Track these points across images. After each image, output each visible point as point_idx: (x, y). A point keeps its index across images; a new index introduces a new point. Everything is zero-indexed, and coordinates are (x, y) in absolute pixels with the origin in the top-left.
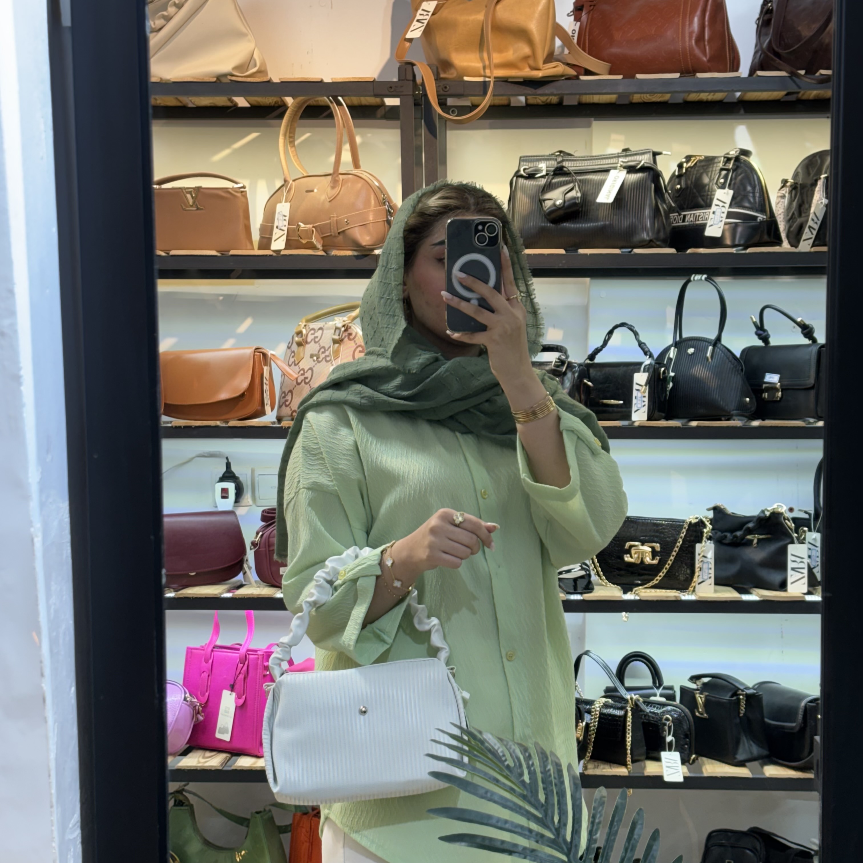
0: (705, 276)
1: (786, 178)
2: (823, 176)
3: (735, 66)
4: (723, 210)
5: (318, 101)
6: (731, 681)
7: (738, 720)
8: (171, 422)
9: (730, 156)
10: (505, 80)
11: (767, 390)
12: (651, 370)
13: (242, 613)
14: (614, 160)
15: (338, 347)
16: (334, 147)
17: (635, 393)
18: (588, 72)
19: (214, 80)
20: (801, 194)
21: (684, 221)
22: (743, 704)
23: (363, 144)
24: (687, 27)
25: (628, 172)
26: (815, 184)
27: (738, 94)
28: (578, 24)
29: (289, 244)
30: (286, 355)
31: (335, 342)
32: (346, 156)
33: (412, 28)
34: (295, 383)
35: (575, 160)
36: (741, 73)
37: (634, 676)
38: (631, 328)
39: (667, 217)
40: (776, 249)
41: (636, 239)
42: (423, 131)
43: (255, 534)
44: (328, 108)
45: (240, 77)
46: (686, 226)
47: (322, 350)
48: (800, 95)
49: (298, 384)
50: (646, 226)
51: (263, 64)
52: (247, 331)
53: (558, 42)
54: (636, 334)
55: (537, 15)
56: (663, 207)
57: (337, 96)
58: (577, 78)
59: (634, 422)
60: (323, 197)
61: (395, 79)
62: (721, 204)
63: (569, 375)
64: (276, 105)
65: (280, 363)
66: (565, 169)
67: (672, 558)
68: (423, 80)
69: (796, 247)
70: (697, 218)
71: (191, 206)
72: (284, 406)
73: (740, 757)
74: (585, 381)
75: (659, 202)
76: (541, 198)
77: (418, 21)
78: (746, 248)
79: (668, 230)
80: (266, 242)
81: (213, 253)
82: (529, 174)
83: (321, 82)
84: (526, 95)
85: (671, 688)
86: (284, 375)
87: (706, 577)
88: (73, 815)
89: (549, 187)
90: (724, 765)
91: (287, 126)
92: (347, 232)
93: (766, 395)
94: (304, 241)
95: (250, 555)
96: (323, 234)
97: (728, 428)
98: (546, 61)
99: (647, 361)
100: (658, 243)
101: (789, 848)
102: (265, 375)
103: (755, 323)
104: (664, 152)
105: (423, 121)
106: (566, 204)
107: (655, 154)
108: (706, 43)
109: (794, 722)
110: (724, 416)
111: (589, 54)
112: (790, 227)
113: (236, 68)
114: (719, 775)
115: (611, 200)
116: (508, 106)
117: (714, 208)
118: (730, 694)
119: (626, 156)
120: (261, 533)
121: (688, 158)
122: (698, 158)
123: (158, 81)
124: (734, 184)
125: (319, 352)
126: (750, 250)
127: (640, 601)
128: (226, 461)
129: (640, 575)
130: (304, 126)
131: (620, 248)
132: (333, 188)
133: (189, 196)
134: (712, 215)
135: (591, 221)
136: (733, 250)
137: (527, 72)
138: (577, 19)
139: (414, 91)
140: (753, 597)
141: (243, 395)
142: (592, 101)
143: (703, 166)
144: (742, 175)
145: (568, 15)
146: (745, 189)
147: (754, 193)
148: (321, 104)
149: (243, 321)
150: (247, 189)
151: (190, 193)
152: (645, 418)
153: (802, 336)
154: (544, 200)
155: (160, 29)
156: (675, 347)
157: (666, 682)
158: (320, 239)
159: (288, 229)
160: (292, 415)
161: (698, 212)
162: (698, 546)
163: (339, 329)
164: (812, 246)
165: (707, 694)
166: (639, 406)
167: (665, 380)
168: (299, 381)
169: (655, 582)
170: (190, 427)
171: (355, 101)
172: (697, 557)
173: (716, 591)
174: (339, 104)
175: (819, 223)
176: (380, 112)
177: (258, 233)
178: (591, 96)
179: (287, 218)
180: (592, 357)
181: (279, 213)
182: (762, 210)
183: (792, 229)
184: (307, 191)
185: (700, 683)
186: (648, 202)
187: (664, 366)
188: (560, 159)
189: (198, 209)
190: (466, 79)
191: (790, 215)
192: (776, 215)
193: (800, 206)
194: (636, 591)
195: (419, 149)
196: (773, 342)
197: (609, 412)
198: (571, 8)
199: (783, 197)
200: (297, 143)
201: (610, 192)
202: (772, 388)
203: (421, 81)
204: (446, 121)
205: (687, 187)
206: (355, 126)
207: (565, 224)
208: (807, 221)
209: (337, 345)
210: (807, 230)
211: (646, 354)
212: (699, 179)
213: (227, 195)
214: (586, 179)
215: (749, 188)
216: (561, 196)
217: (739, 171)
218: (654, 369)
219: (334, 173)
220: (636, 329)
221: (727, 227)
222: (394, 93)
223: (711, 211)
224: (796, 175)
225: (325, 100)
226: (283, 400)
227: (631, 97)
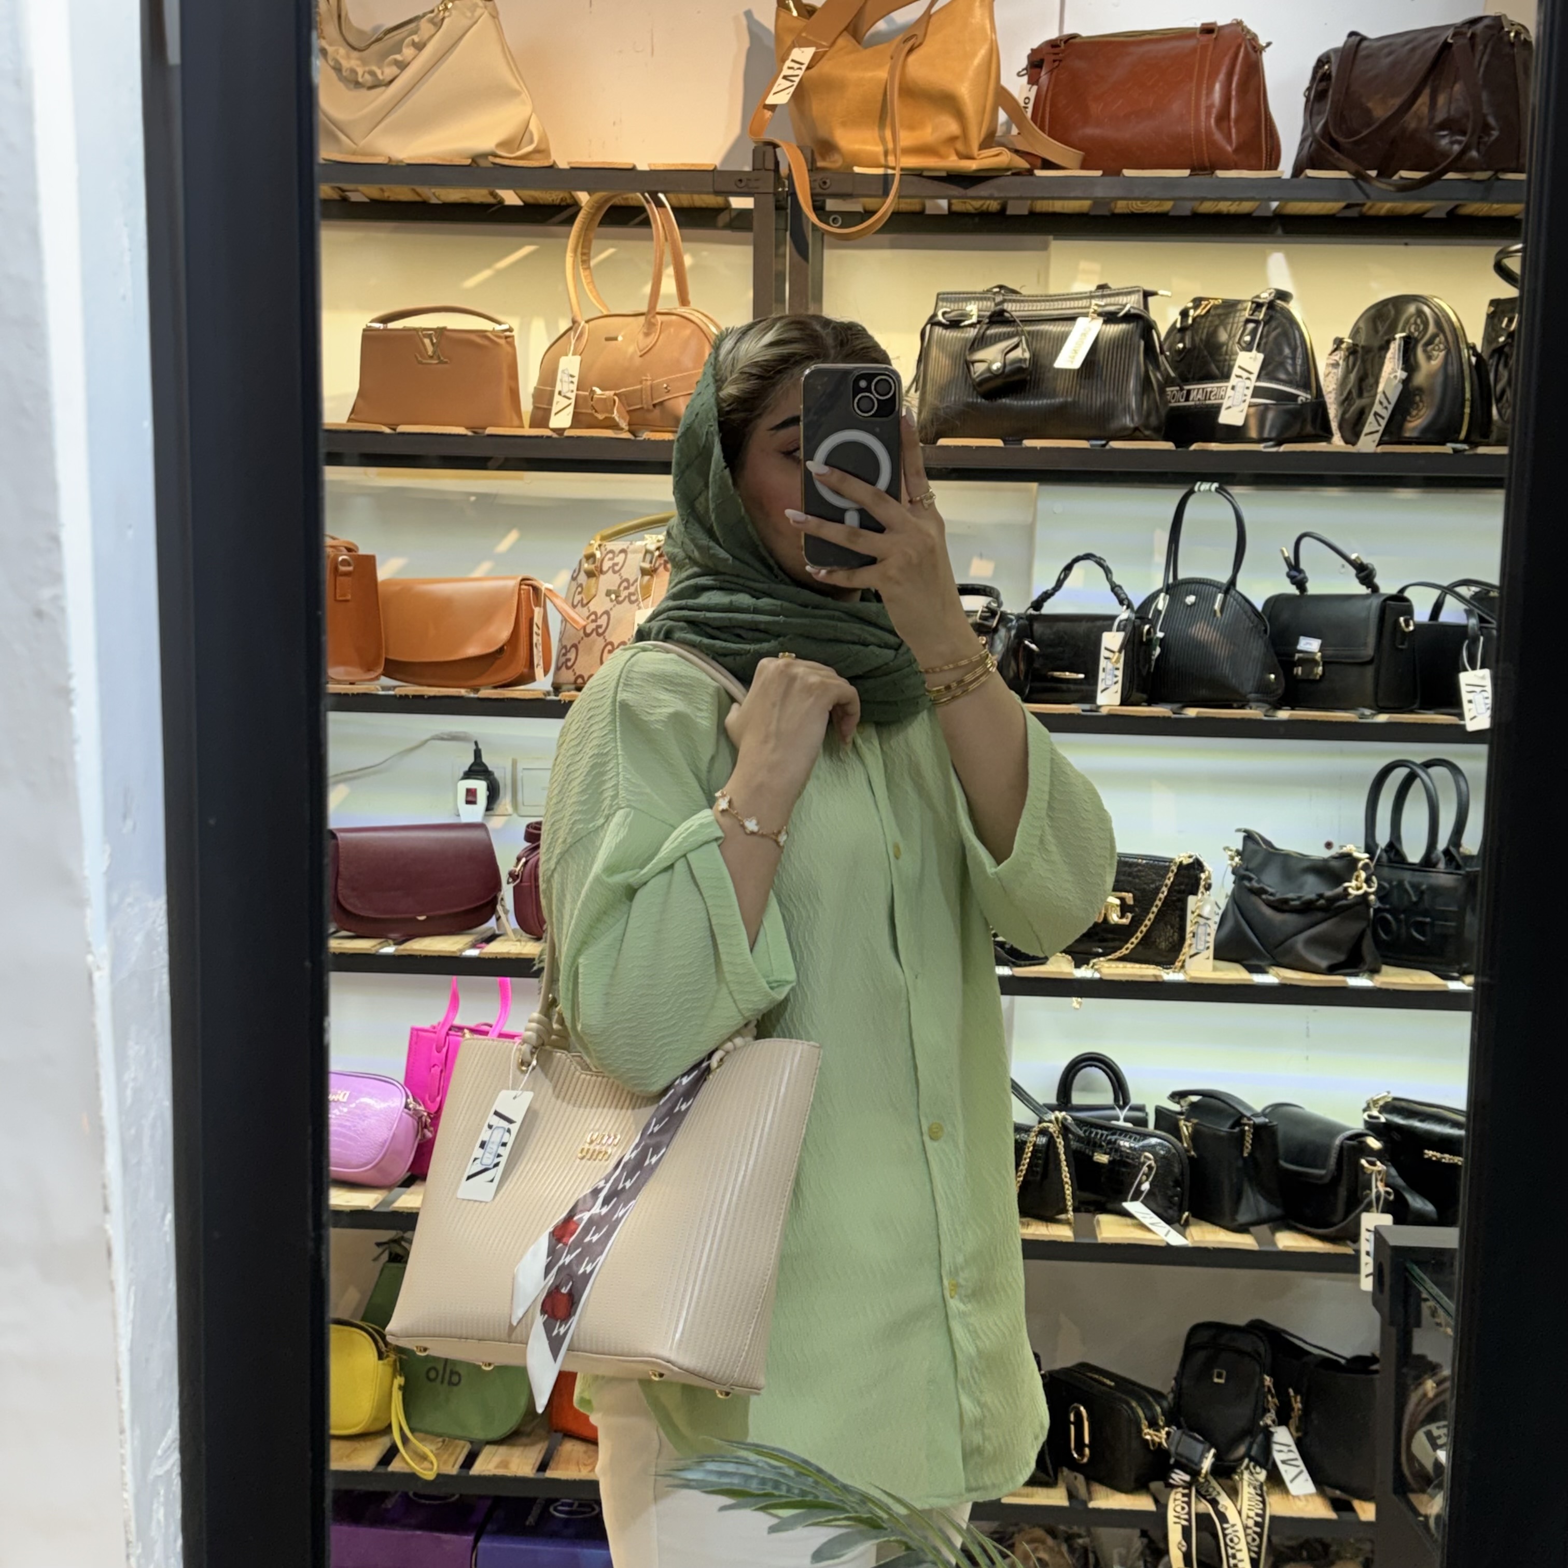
0: (1215, 485)
1: (1341, 336)
2: (1398, 336)
3: (1273, 162)
4: (1248, 383)
5: (627, 199)
6: (1232, 1103)
7: (1240, 1163)
8: (394, 687)
9: (1261, 301)
10: (918, 174)
11: (1301, 662)
12: (1129, 628)
13: (495, 980)
14: (1084, 303)
15: (649, 581)
16: (650, 270)
17: (1103, 663)
18: (1047, 165)
19: (468, 162)
20: (1364, 362)
21: (1187, 399)
22: (1249, 1139)
23: (694, 267)
24: (1204, 98)
25: (1106, 322)
26: (1385, 347)
27: (1274, 205)
28: (1035, 88)
29: (577, 420)
30: (569, 589)
31: (644, 572)
32: (669, 286)
33: (775, 89)
34: (581, 633)
35: (1022, 301)
36: (1283, 172)
37: (1087, 1089)
38: (1100, 563)
39: (1162, 392)
40: (1321, 446)
41: (1115, 425)
42: (788, 249)
43: (515, 861)
44: (641, 210)
45: (508, 158)
46: (1190, 407)
47: (625, 584)
48: (1365, 209)
49: (587, 635)
50: (1129, 406)
51: (544, 138)
52: (512, 549)
53: (1002, 116)
54: (1107, 571)
55: (971, 73)
56: (1156, 377)
57: (657, 192)
58: (1030, 172)
59: (1100, 707)
60: (631, 349)
61: (748, 168)
62: (1245, 375)
63: (1002, 632)
64: (563, 203)
65: (558, 602)
66: (1006, 314)
67: (1152, 916)
68: (790, 170)
69: (1354, 444)
70: (1207, 395)
71: (431, 357)
72: (564, 668)
73: (1242, 1218)
74: (1027, 642)
75: (1150, 368)
76: (968, 358)
77: (785, 77)
78: (1279, 444)
79: (1163, 412)
80: (541, 416)
81: (461, 431)
82: (951, 321)
83: (633, 169)
84: (949, 198)
85: (1141, 1109)
86: (565, 620)
87: (1201, 947)
88: (164, 1433)
89: (980, 342)
90: (1217, 1229)
91: (579, 237)
92: (668, 404)
93: (1299, 671)
94: (600, 417)
95: (507, 892)
96: (629, 405)
97: (1242, 720)
98: (985, 145)
99: (1124, 614)
100: (1147, 433)
101: (1309, 1353)
102: (536, 620)
103: (1287, 560)
104: (1160, 292)
105: (788, 233)
106: (1008, 369)
107: (1147, 295)
108: (1232, 124)
109: (1323, 1167)
110: (1236, 701)
111: (1050, 135)
112: (1344, 413)
113: (502, 144)
114: (1210, 1245)
115: (1076, 364)
116: (921, 213)
117: (1233, 380)
118: (1230, 1123)
119: (1103, 296)
120: (524, 860)
121: (1197, 302)
122: (1212, 302)
123: (386, 162)
124: (1266, 344)
125: (620, 586)
126: (1283, 448)
127: (1101, 981)
128: (474, 747)
129: (1103, 940)
130: (606, 237)
131: (1088, 439)
132: (647, 335)
133: (427, 341)
134: (1230, 392)
135: (1042, 396)
136: (1260, 447)
137: (952, 162)
138: (1032, 81)
139: (776, 188)
140: (1271, 978)
141: (501, 650)
142: (1051, 209)
143: (1219, 315)
144: (1278, 330)
145: (1019, 75)
146: (1281, 352)
147: (1294, 358)
148: (632, 203)
149: (504, 536)
150: (515, 333)
151: (430, 337)
152: (1118, 702)
153: (1356, 581)
154: (973, 362)
155: (391, 81)
156: (1167, 593)
157: (1134, 1100)
158: (625, 414)
159: (577, 396)
160: (575, 682)
161: (1209, 386)
162: (1191, 900)
163: (651, 553)
164: (1379, 445)
165: (1195, 1121)
166: (1109, 682)
167: (1150, 644)
168: (588, 631)
169: (1124, 951)
170: (421, 697)
171: (685, 200)
172: (1190, 917)
173: (1215, 969)
174: (659, 204)
175: (1391, 407)
176: (723, 218)
177: (531, 400)
178: (1051, 202)
179: (575, 380)
180: (1038, 605)
181: (563, 372)
182: (1306, 387)
183: (1347, 416)
184: (608, 339)
185: (1185, 1103)
186: (1134, 370)
187: (1149, 621)
188: (999, 299)
189: (441, 362)
190: (857, 169)
191: (1345, 394)
192: (1325, 393)
193: (1361, 380)
194: (1094, 964)
195: (780, 277)
196: (1313, 588)
197: (1063, 691)
198: (1024, 63)
199: (1336, 365)
200: (593, 263)
201: (1076, 352)
202: (1308, 661)
203: (787, 171)
204: (823, 235)
205: (1194, 347)
206: (684, 239)
207: (1004, 400)
208: (1372, 404)
209: (647, 578)
210: (1371, 418)
211: (1121, 602)
212: (1213, 334)
213: (486, 342)
214: (1038, 331)
215: (1287, 351)
216: (1000, 357)
217: (1274, 324)
218: (1134, 627)
219: (649, 312)
220: (1109, 563)
221: (1252, 410)
222: (745, 190)
223: (1230, 384)
224: (1355, 332)
225: (638, 198)
226: (563, 659)
227: (1113, 205)
